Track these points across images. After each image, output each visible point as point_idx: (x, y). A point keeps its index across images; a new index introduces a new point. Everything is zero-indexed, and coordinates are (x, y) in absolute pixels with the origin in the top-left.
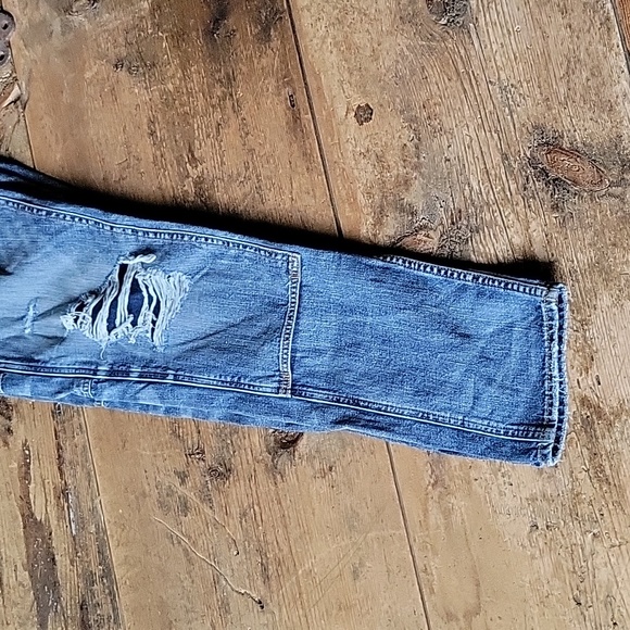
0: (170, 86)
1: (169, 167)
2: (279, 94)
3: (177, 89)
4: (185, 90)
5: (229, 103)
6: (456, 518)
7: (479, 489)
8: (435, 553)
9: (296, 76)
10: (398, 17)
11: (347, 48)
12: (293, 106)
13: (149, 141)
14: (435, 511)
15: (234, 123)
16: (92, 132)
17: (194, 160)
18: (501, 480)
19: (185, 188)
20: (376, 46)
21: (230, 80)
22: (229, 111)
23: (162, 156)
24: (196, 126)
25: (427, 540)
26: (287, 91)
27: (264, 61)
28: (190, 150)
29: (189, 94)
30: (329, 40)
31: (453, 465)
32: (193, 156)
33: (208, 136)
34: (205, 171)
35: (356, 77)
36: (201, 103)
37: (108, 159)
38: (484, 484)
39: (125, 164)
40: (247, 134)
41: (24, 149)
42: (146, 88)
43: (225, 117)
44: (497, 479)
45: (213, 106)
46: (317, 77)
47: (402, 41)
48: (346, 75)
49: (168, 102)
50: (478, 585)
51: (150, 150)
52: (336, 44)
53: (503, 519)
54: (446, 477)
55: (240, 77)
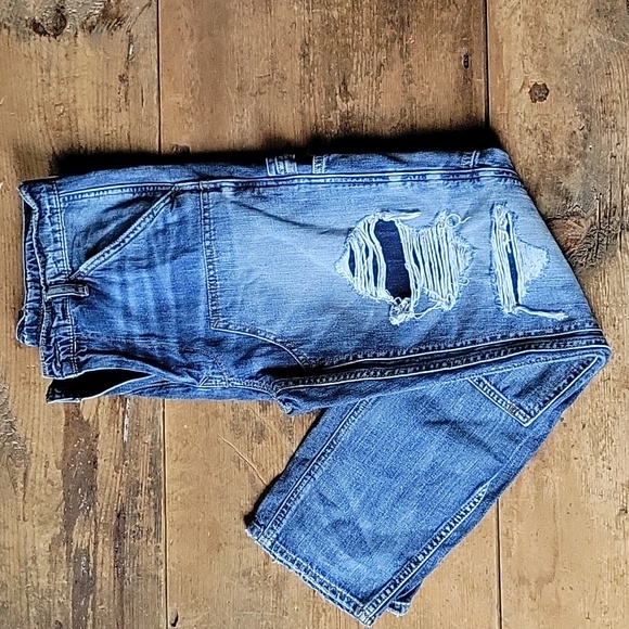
0: (335, 14)
1: (316, 93)
2: (454, 52)
3: (342, 18)
4: (351, 21)
5: (397, 47)
6: (548, 491)
7: (577, 468)
8: (520, 520)
9: (477, 38)
10: (594, 9)
11: (536, 24)
12: (466, 67)
13: (299, 62)
14: (528, 480)
15: (398, 68)
16: (235, 37)
17: (346, 94)
18: (600, 463)
19: (331, 119)
20: (566, 30)
21: (403, 24)
22: (395, 54)
23: (311, 81)
24: (355, 61)
25: (516, 506)
26: (464, 50)
27: (445, 15)
28: (344, 83)
29: (355, 26)
30: (519, 12)
31: (556, 441)
32: (346, 89)
33: (367, 73)
34: (356, 107)
35: (539, 55)
36: (366, 38)
37: (247, 69)
38: (583, 463)
39: (267, 78)
40: (410, 82)
41: (150, 34)
42: (308, 9)
43: (390, 59)
44: (597, 461)
45: (379, 46)
46: (499, 45)
47: (593, 33)
48: (529, 50)
49: (329, 28)
50: (556, 555)
51: (298, 72)
52: (525, 18)
53: (594, 499)
54: (547, 451)
55: (415, 24)
